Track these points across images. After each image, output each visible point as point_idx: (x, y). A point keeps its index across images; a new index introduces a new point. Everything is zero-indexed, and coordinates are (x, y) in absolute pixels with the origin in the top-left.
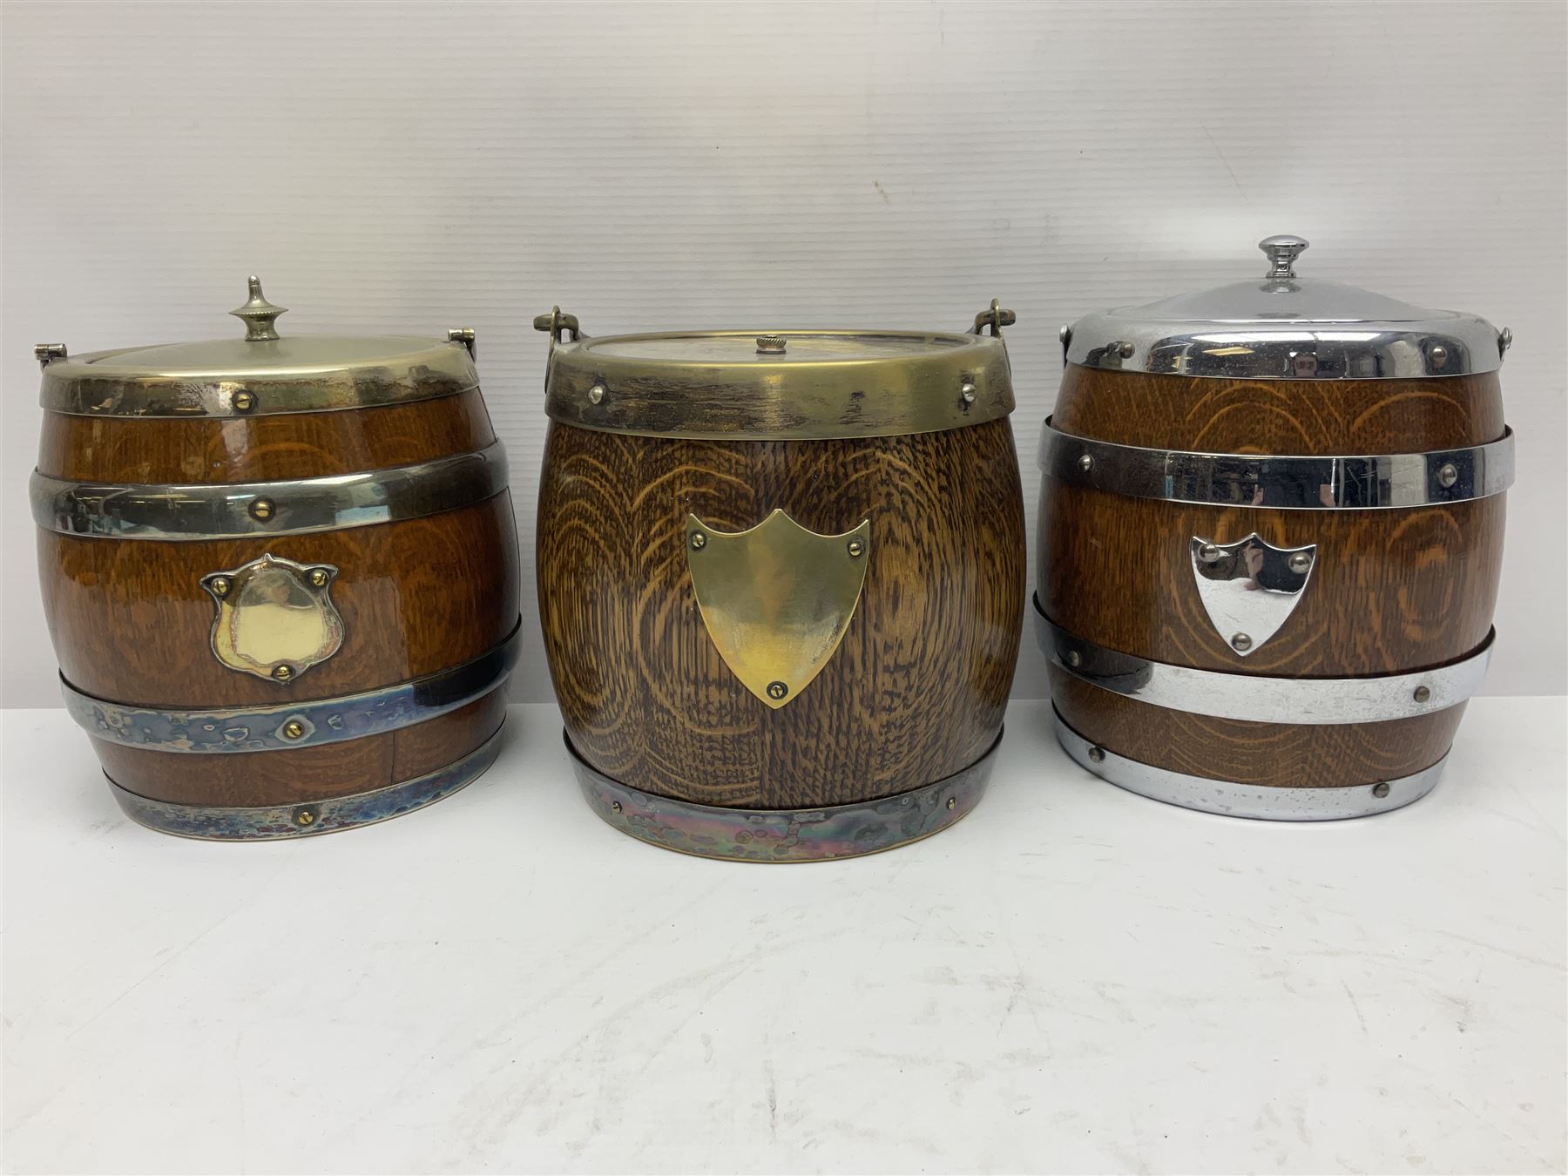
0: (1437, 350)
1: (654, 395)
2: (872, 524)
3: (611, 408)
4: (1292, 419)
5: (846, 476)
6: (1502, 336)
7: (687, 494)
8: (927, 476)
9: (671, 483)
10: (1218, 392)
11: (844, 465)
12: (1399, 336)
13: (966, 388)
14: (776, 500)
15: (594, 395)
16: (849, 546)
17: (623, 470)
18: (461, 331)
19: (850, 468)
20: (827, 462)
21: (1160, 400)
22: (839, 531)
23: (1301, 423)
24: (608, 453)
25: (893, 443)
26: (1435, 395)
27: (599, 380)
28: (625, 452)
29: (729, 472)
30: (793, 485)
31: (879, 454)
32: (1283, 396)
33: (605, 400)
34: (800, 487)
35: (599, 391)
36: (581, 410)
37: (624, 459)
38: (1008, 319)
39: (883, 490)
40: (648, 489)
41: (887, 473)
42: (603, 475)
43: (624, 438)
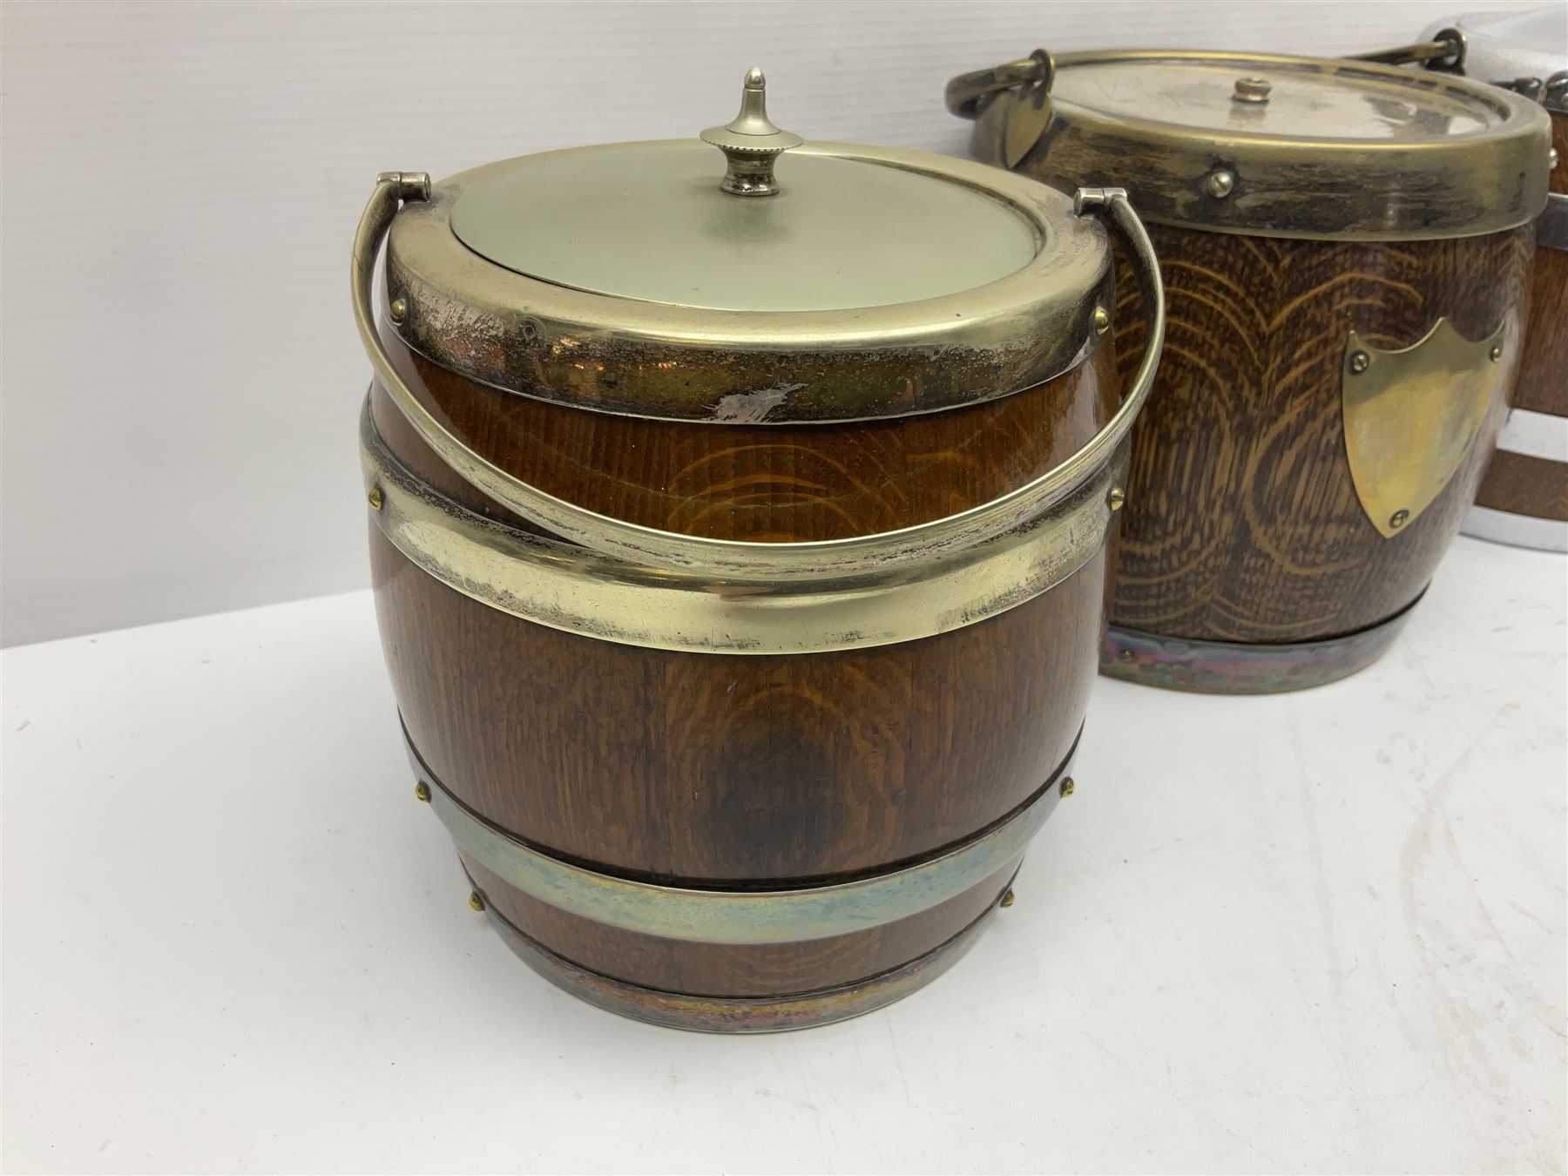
1: (1319, 186)
3: (1244, 203)
5: (1495, 271)
7: (1348, 308)
9: (1328, 296)
11: (1495, 259)
14: (1440, 308)
16: (1493, 351)
17: (1256, 280)
19: (1499, 263)
20: (1485, 257)
22: (1484, 335)
24: (1230, 258)
25: (1524, 229)
27: (1228, 166)
28: (1262, 258)
29: (1398, 279)
30: (1457, 289)
33: (1234, 190)
35: (1225, 178)
37: (1260, 267)
39: (1513, 282)
40: (1296, 303)
41: (1518, 263)
42: (1219, 286)
43: (1260, 241)
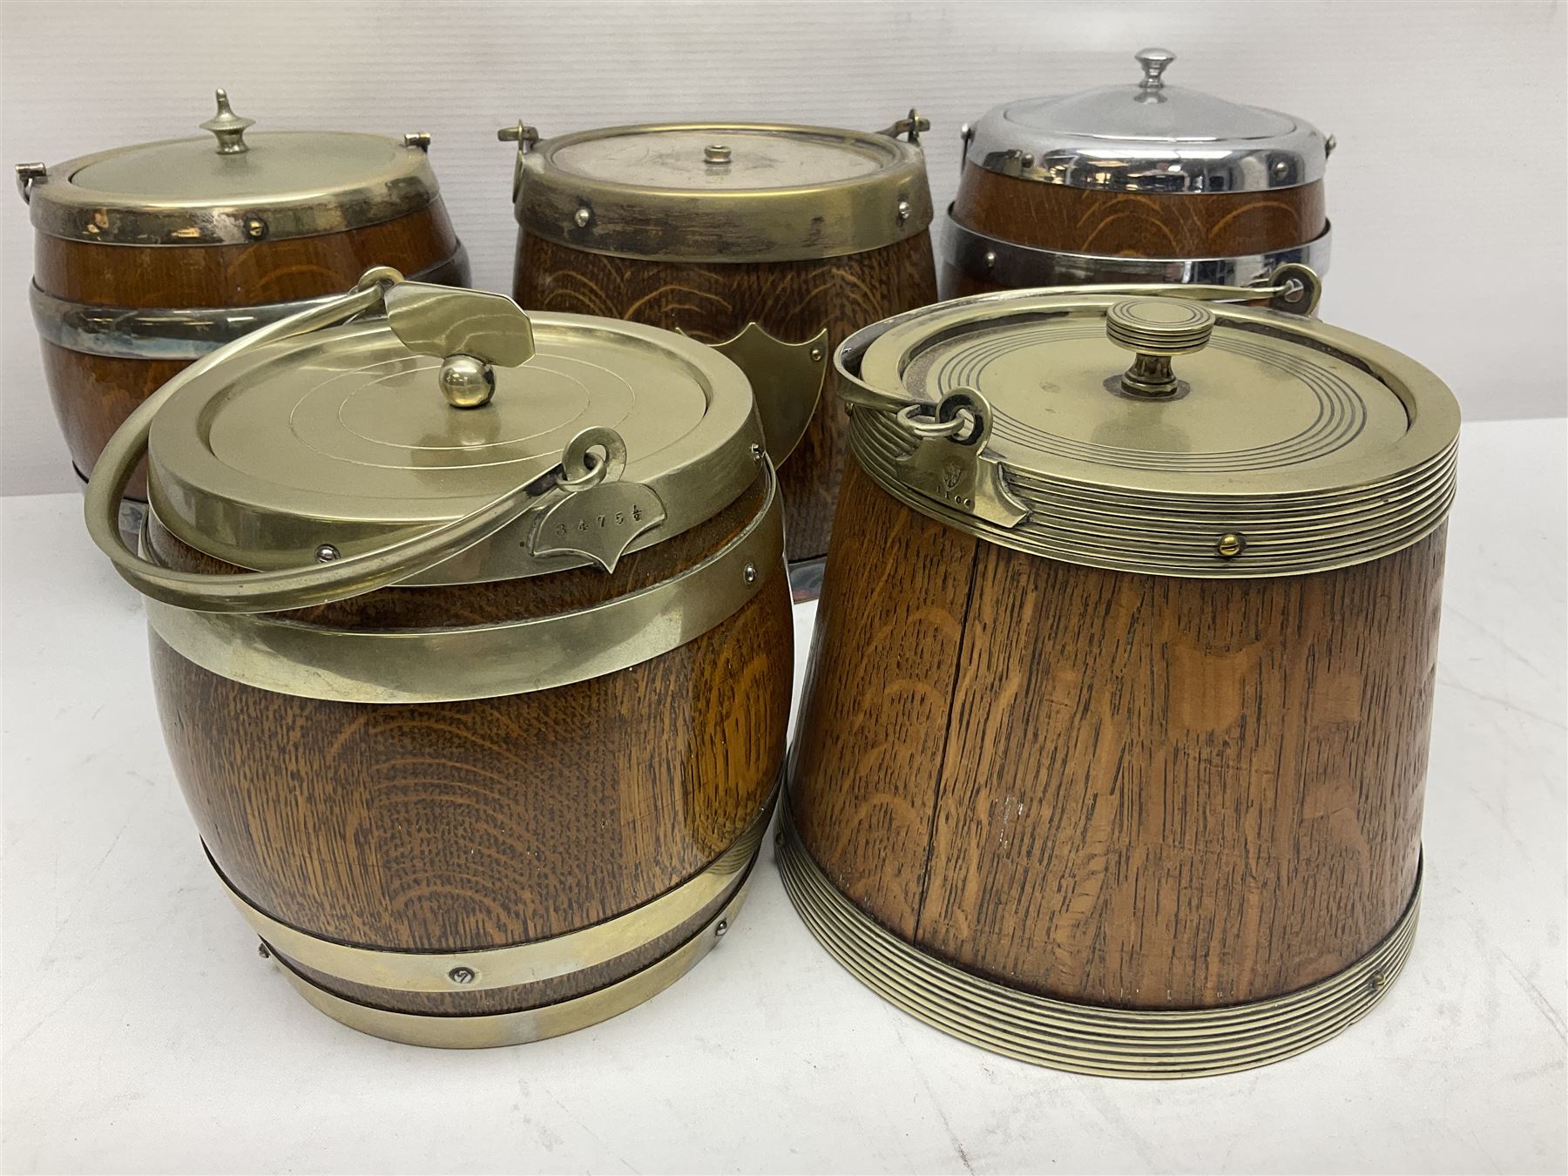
0: (1281, 166)
1: (639, 221)
2: (829, 331)
3: (598, 230)
4: (1164, 228)
5: (808, 291)
6: (1328, 142)
7: (672, 310)
8: (873, 288)
9: (657, 301)
10: (1104, 203)
11: (806, 282)
12: (1251, 153)
13: (903, 206)
14: (750, 315)
15: (581, 218)
16: (811, 352)
17: (611, 287)
18: (417, 136)
19: (811, 286)
20: (792, 279)
21: (1056, 208)
22: (803, 339)
23: (1171, 230)
24: (596, 270)
25: (845, 260)
26: (1275, 204)
27: (583, 203)
28: (613, 271)
29: (709, 291)
30: (764, 302)
31: (834, 270)
32: (1157, 207)
33: (591, 222)
34: (770, 302)
35: (585, 214)
36: (566, 230)
37: (613, 277)
38: (925, 126)
39: (837, 301)
40: (637, 305)
41: (841, 287)
42: (592, 291)
43: (611, 259)
